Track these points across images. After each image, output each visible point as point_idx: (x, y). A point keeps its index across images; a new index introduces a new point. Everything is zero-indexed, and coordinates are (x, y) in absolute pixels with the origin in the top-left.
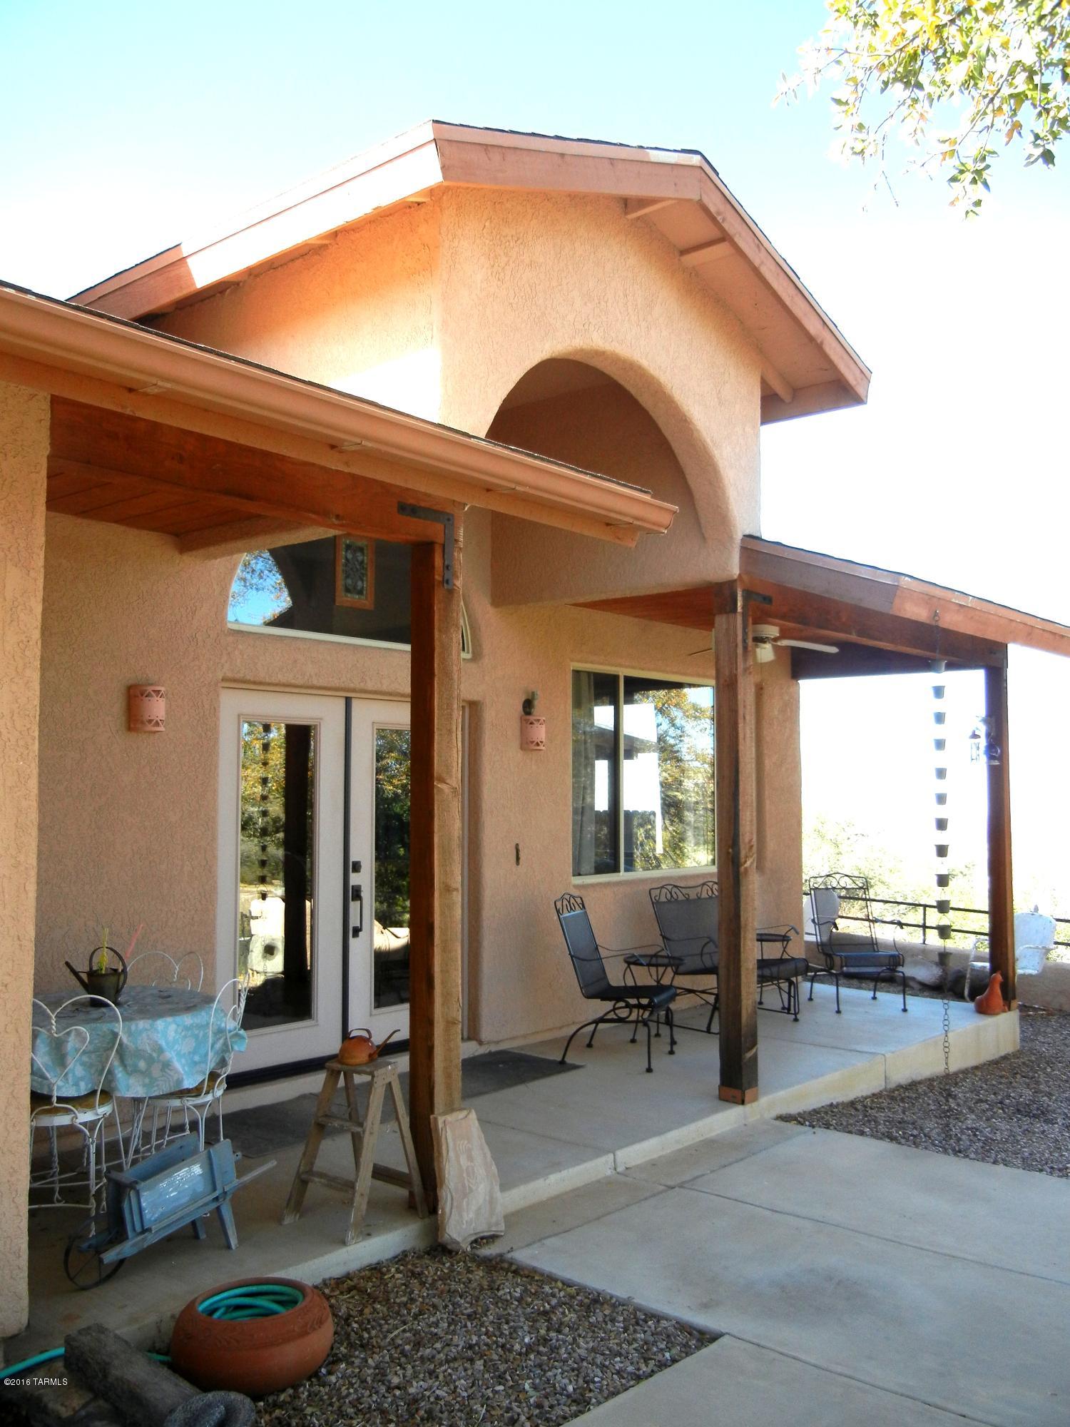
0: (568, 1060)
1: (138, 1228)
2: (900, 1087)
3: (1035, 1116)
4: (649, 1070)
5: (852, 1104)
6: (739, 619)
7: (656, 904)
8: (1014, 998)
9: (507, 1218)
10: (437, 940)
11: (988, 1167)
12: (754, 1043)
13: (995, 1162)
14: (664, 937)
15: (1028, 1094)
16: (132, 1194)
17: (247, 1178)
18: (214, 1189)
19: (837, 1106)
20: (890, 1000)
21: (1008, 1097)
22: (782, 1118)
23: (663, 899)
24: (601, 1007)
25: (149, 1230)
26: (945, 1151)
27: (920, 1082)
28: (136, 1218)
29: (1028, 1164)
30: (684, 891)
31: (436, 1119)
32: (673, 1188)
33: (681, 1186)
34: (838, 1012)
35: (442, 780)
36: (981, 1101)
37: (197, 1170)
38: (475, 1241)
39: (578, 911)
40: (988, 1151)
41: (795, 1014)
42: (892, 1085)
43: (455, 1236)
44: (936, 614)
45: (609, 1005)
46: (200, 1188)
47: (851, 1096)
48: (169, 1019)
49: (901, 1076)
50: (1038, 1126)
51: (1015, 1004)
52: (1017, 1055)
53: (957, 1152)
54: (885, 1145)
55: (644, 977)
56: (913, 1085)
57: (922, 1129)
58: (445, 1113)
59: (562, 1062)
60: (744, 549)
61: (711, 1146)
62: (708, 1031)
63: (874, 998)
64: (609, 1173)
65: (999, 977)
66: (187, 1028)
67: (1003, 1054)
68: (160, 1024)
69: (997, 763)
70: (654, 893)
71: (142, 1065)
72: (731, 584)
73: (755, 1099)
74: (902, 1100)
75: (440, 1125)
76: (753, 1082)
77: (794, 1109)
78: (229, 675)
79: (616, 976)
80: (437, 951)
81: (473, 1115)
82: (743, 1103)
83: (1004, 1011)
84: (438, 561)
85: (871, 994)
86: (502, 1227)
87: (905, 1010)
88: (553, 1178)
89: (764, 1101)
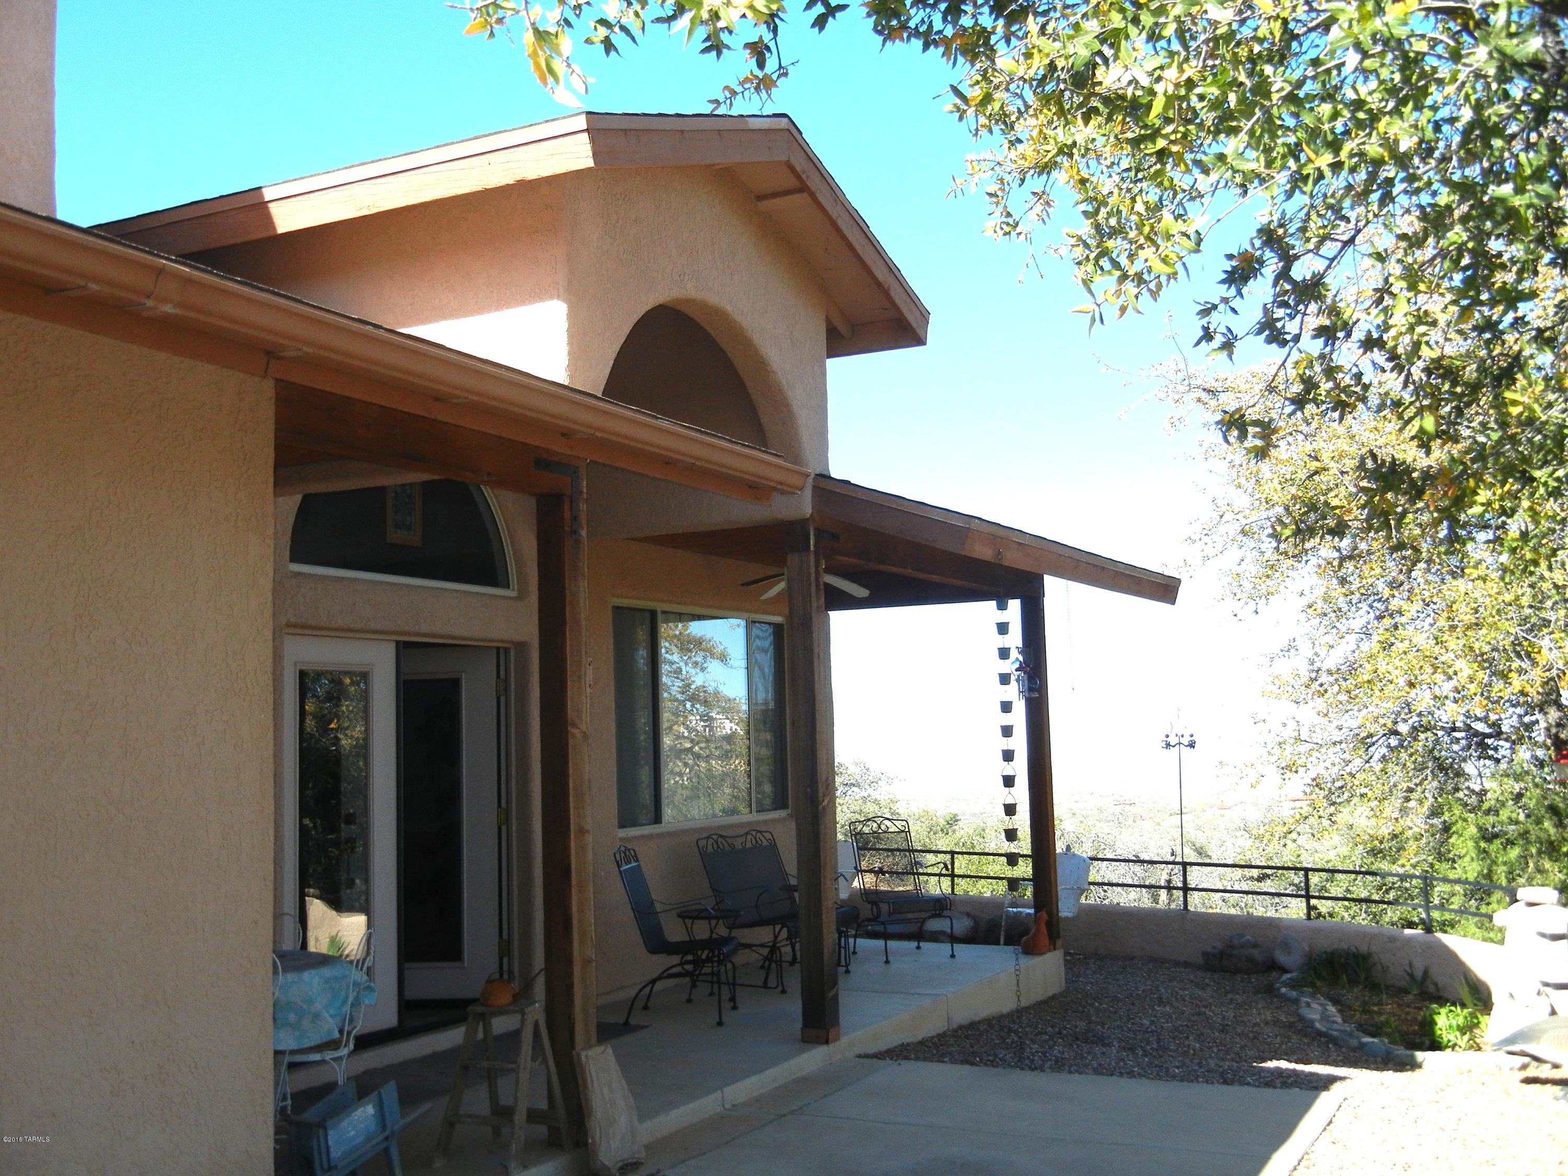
0: (632, 1021)
1: (326, 1166)
2: (961, 1027)
3: (1093, 1042)
4: (720, 1023)
5: (921, 1043)
6: (812, 557)
7: (703, 854)
8: (1058, 937)
9: (648, 1147)
10: (574, 882)
11: (1064, 1076)
12: (835, 983)
13: (1070, 1072)
14: (714, 890)
15: (1082, 1025)
16: (321, 1131)
17: (408, 1119)
18: (384, 1127)
19: (908, 1044)
20: (937, 951)
21: (1065, 1028)
22: (860, 1056)
23: (710, 849)
24: (662, 962)
25: (336, 1167)
26: (1022, 1069)
27: (979, 1022)
28: (324, 1156)
29: (1098, 1071)
30: (730, 841)
31: (579, 1055)
32: (784, 1116)
33: (792, 1113)
34: (887, 962)
35: (574, 725)
36: (1041, 1033)
37: (370, 1110)
38: (621, 1168)
39: (634, 864)
40: (1059, 1066)
41: (847, 966)
42: (955, 1026)
43: (606, 1163)
44: (999, 553)
45: (675, 959)
46: (373, 1126)
47: (920, 1038)
48: (313, 972)
49: (962, 1016)
50: (1098, 1050)
51: (1059, 943)
52: (1061, 994)
53: (1032, 1069)
54: (967, 1067)
55: (701, 931)
56: (972, 1025)
57: (996, 1056)
58: (584, 1049)
59: (626, 1023)
60: (816, 488)
61: (804, 1083)
62: (765, 985)
63: (918, 948)
64: (719, 1109)
65: (1044, 915)
66: (327, 981)
67: (1050, 994)
68: (306, 975)
69: (1036, 695)
70: (702, 843)
71: (292, 1017)
72: (804, 522)
73: (837, 1038)
74: (967, 1037)
75: (583, 1059)
76: (835, 1021)
77: (872, 1049)
78: (293, 620)
79: (675, 932)
80: (574, 891)
81: (610, 1050)
82: (827, 1042)
83: (1050, 951)
84: (567, 514)
85: (916, 944)
86: (643, 1155)
87: (953, 956)
88: (674, 1113)
89: (844, 1040)
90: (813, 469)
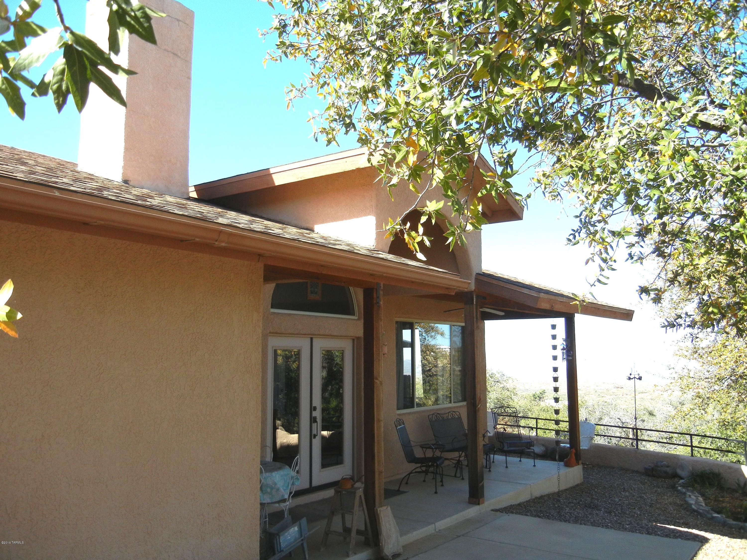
0: (401, 489)
1: (279, 550)
2: (536, 498)
3: (593, 508)
4: (436, 493)
5: (519, 505)
6: (475, 307)
7: (431, 421)
8: (580, 459)
9: (404, 547)
10: (376, 441)
11: (578, 526)
12: (483, 479)
13: (581, 524)
14: (435, 436)
15: (589, 499)
16: (278, 537)
17: (311, 532)
18: (301, 536)
19: (513, 505)
20: (528, 462)
21: (581, 501)
22: (492, 510)
23: (434, 419)
24: (413, 466)
25: (283, 551)
26: (561, 521)
27: (544, 496)
28: (279, 546)
29: (594, 524)
30: (442, 416)
31: (377, 510)
32: (459, 536)
33: (463, 535)
34: (507, 467)
35: (377, 379)
36: (570, 503)
37: (296, 529)
38: (393, 556)
39: (403, 426)
40: (577, 520)
41: (490, 468)
42: (534, 497)
43: (387, 554)
44: (552, 306)
45: (419, 465)
46: (297, 535)
47: (518, 502)
48: (276, 472)
49: (537, 493)
50: (595, 512)
51: (580, 462)
52: (582, 484)
53: (565, 521)
54: (537, 519)
55: (429, 454)
56: (542, 497)
57: (550, 513)
58: (379, 507)
59: (398, 490)
60: (476, 279)
61: (468, 522)
62: (455, 476)
63: (520, 461)
64: (433, 532)
65: (574, 451)
66: (282, 476)
67: (576, 483)
68: (274, 474)
69: (571, 358)
70: (430, 417)
71: (269, 490)
72: (471, 293)
73: (483, 503)
74: (539, 503)
75: (379, 511)
76: (482, 496)
77: (498, 507)
78: (272, 331)
79: (418, 453)
80: (376, 444)
81: (389, 508)
82: (479, 504)
83: (576, 465)
84: (375, 296)
85: (519, 459)
86: (402, 551)
87: (534, 466)
88: (415, 533)
89: (486, 503)
90: (475, 271)
